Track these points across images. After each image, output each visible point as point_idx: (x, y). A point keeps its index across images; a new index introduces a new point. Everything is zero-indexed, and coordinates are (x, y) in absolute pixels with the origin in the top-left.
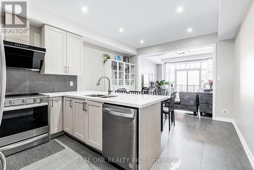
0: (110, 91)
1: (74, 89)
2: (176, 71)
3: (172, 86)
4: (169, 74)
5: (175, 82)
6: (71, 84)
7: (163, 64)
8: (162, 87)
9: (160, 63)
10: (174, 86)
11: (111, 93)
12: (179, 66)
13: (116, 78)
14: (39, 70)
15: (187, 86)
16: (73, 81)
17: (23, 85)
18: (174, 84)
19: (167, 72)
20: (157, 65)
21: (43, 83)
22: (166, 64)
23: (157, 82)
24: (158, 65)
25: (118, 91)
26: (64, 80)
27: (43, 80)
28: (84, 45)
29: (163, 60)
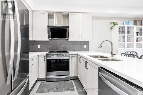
0: (112, 54)
1: (87, 50)
6: (85, 46)
11: (114, 56)
13: (124, 41)
14: (67, 39)
16: (86, 44)
17: (61, 47)
21: (70, 46)
25: (125, 54)
26: (81, 44)
27: (69, 44)
28: (93, 19)
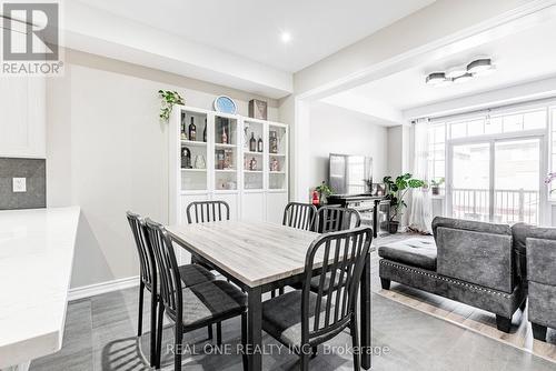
2: (450, 144)
3: (436, 191)
4: (426, 154)
5: (448, 178)
7: (406, 124)
8: (403, 195)
9: (399, 122)
10: (442, 193)
12: (459, 129)
15: (492, 191)
18: (442, 186)
19: (419, 149)
20: (388, 128)
22: (418, 125)
23: (386, 180)
24: (390, 130)
29: (404, 111)
